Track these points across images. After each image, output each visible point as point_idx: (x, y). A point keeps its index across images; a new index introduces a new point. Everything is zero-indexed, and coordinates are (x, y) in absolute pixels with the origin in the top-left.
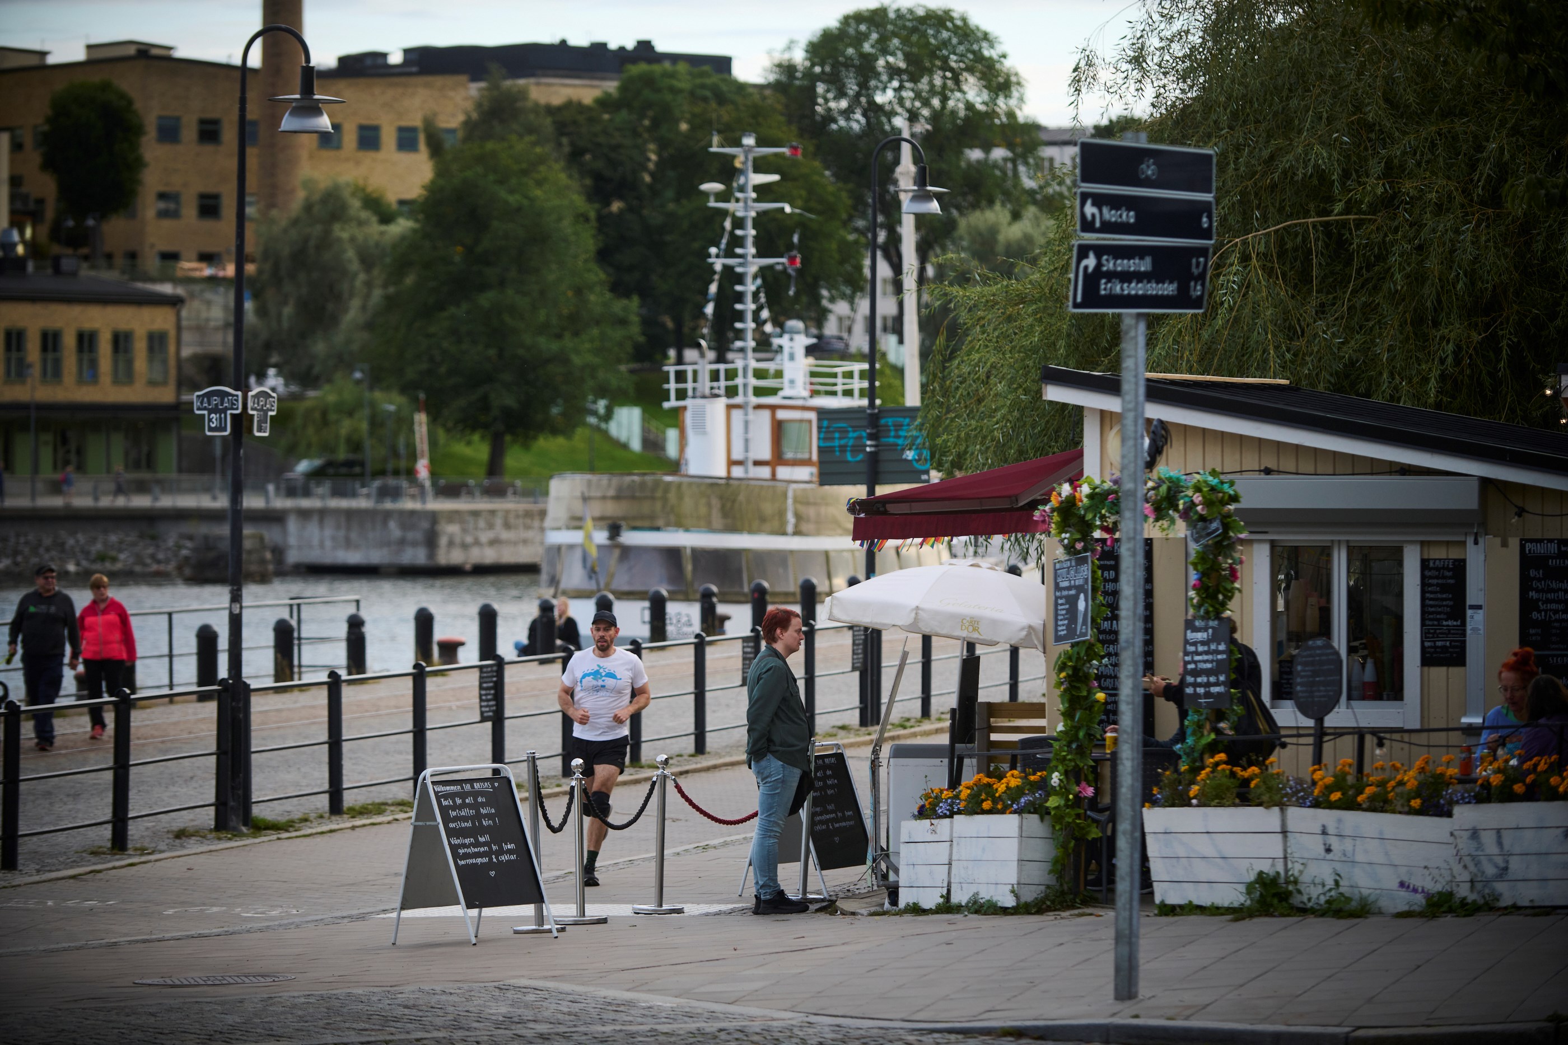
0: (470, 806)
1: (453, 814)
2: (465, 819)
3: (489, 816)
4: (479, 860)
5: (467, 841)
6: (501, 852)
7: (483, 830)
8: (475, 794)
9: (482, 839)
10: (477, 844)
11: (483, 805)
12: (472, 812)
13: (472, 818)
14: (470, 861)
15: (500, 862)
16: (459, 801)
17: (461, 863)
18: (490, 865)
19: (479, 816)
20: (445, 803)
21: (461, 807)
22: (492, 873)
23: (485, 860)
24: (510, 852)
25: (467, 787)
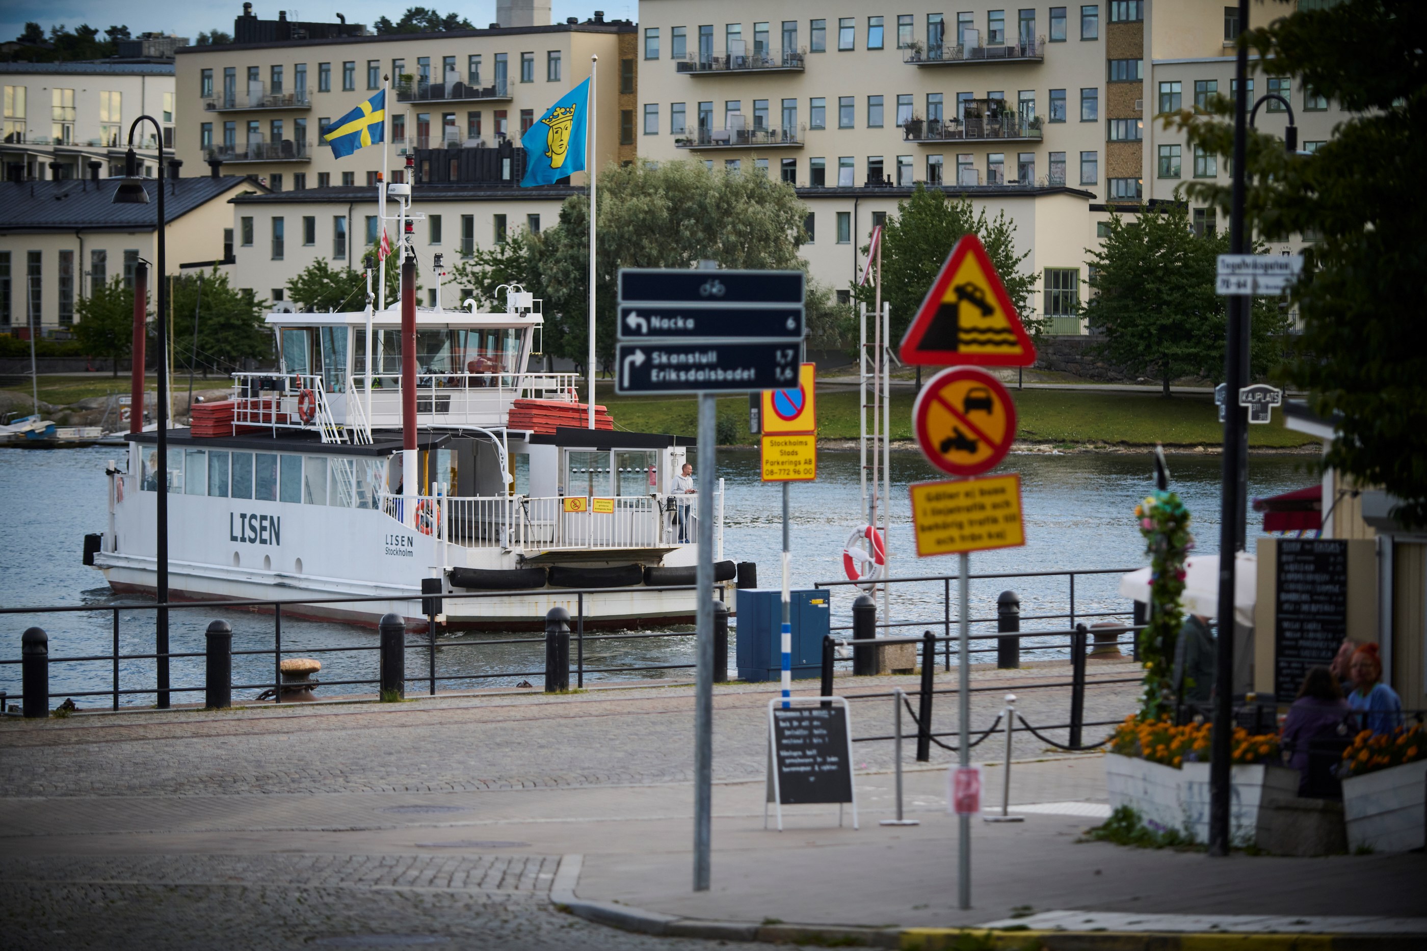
0: (805, 728)
1: (787, 733)
2: (798, 737)
3: (820, 736)
4: (802, 769)
5: (795, 754)
6: (825, 763)
7: (811, 746)
8: (811, 719)
9: (809, 753)
10: (805, 756)
11: (817, 727)
12: (805, 732)
13: (804, 737)
14: (794, 769)
15: (821, 772)
16: (795, 724)
17: (785, 770)
18: (812, 773)
19: (811, 736)
20: (782, 724)
21: (796, 728)
22: (812, 779)
23: (808, 769)
24: (832, 763)
25: (806, 714)
